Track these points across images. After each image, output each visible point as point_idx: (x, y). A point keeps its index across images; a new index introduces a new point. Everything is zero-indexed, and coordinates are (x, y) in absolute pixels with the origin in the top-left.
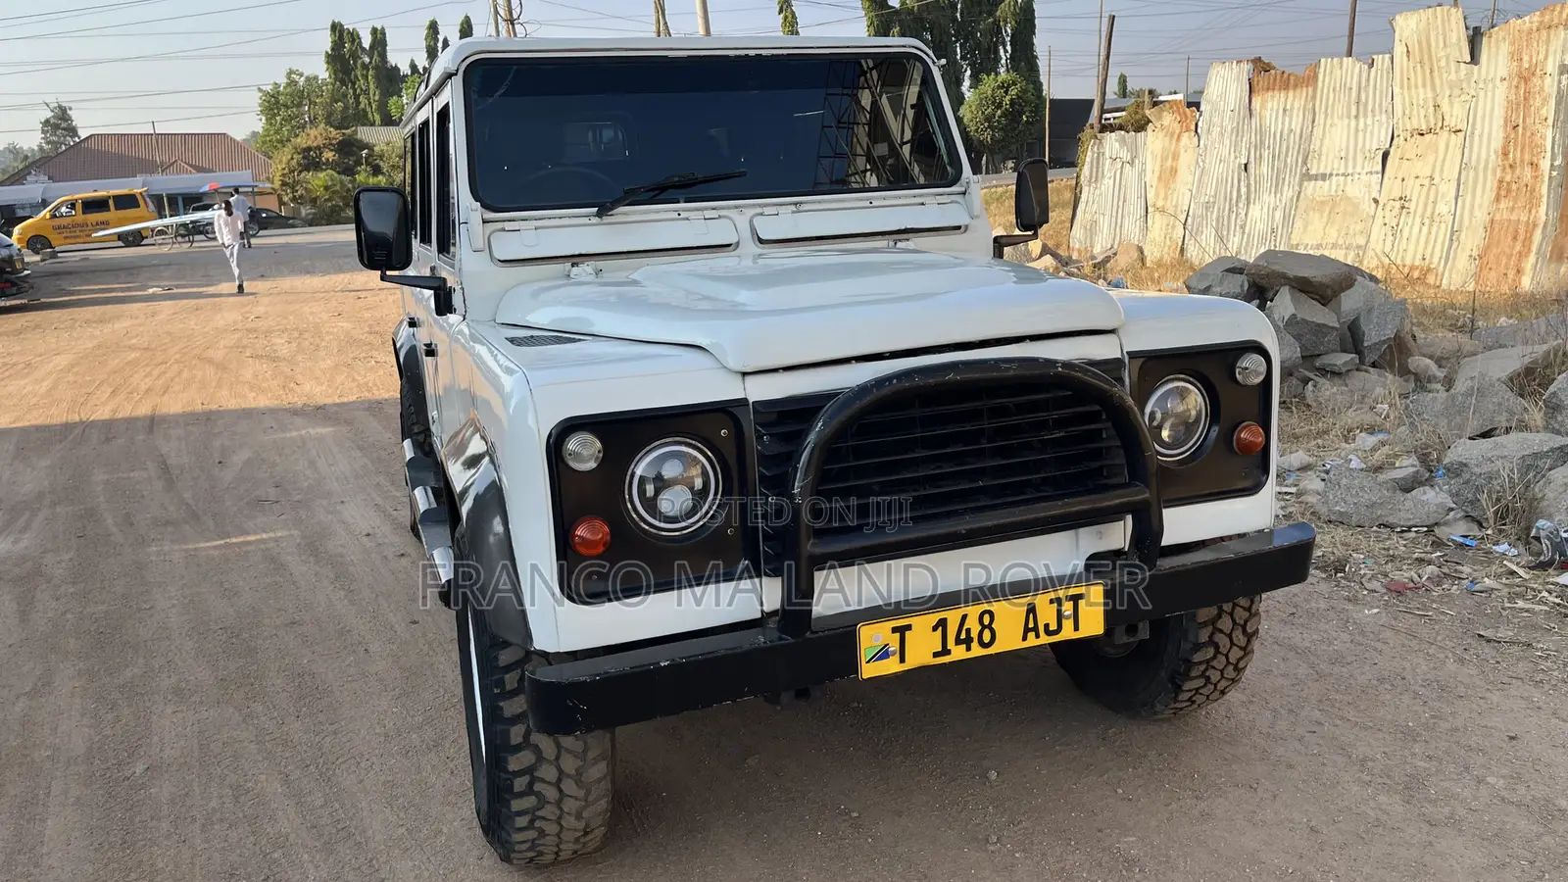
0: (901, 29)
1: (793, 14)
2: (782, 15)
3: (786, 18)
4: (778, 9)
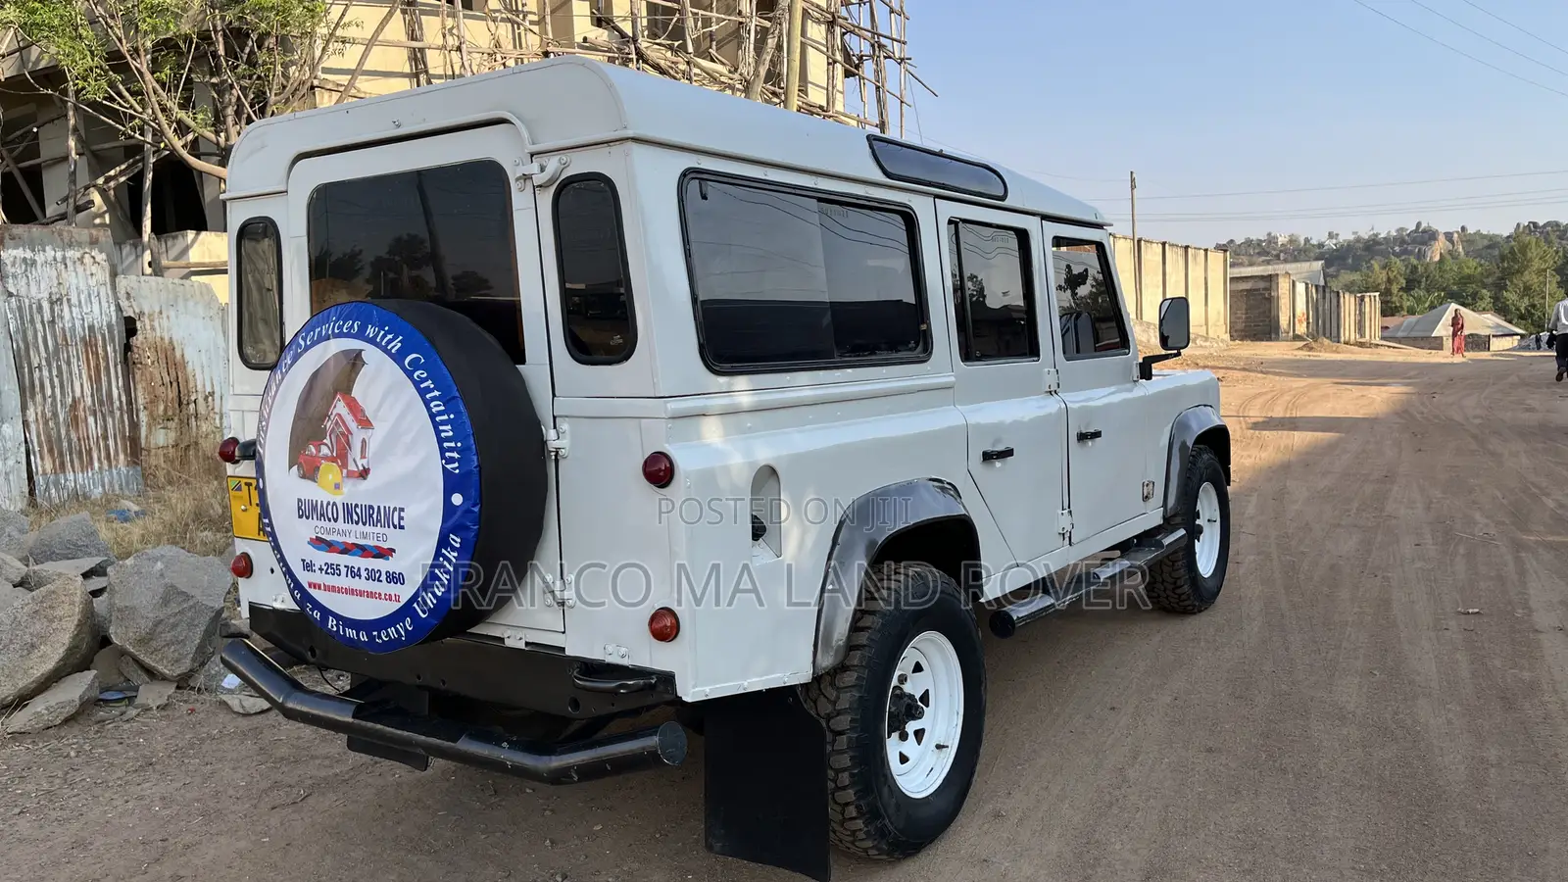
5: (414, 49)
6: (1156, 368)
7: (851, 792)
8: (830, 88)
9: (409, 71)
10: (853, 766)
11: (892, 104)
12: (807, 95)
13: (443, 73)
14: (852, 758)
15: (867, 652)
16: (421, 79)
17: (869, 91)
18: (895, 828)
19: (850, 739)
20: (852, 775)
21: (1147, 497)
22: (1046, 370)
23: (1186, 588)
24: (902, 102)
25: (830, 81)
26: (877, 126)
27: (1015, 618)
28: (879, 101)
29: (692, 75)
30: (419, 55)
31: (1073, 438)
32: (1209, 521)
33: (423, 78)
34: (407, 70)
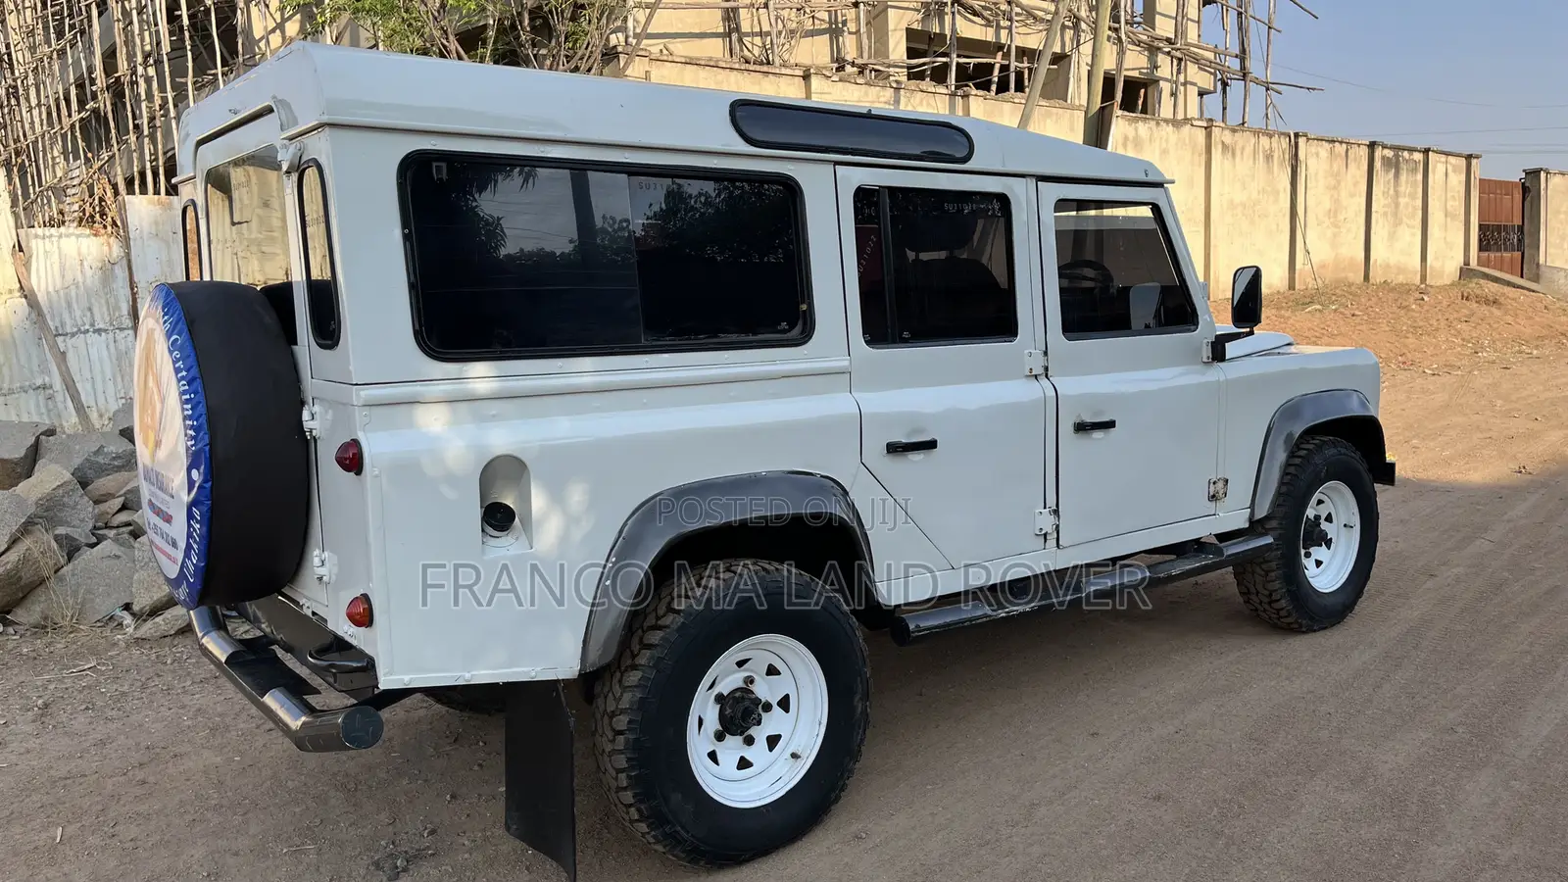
5: (728, 9)
6: (1232, 349)
7: (629, 794)
8: (1179, 18)
9: (722, 31)
10: (631, 768)
11: (1256, 33)
12: (1154, 30)
13: (750, 31)
14: (629, 760)
15: (656, 653)
16: (733, 38)
17: (1231, 19)
18: (692, 836)
19: (627, 741)
20: (629, 777)
21: (1214, 496)
22: (1026, 352)
23: (1283, 603)
24: (1269, 28)
25: (1180, 10)
26: (1236, 56)
27: (912, 627)
28: (1240, 28)
29: (1013, 14)
30: (732, 15)
31: (1066, 427)
32: (1345, 526)
33: (735, 36)
34: (721, 30)
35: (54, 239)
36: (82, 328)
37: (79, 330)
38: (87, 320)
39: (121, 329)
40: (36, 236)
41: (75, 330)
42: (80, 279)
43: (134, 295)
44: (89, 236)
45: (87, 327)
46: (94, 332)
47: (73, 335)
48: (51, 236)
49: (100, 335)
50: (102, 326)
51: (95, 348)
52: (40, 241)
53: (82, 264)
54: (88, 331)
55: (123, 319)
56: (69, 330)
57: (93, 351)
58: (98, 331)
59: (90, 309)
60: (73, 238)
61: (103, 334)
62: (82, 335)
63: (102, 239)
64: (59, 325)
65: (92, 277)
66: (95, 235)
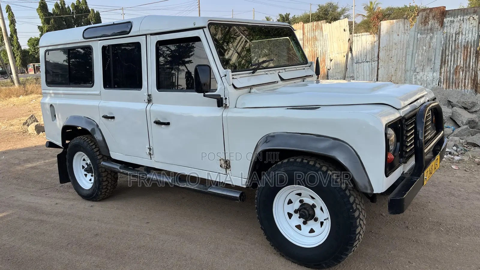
0: (54, 20)
1: (12, 13)
2: (8, 13)
3: (9, 14)
4: (6, 11)
22: (144, 94)
35: (360, 36)
36: (363, 61)
37: (362, 62)
38: (365, 59)
39: (374, 61)
40: (355, 36)
41: (361, 61)
42: (365, 47)
43: (379, 51)
44: (369, 35)
45: (364, 61)
46: (366, 62)
47: (361, 63)
48: (359, 36)
49: (367, 63)
50: (368, 60)
51: (366, 66)
52: (356, 38)
53: (366, 43)
54: (364, 62)
55: (375, 58)
56: (360, 61)
57: (365, 67)
58: (367, 62)
59: (366, 56)
60: (365, 36)
61: (368, 63)
62: (363, 63)
63: (372, 36)
64: (358, 60)
65: (369, 47)
66: (371, 34)
